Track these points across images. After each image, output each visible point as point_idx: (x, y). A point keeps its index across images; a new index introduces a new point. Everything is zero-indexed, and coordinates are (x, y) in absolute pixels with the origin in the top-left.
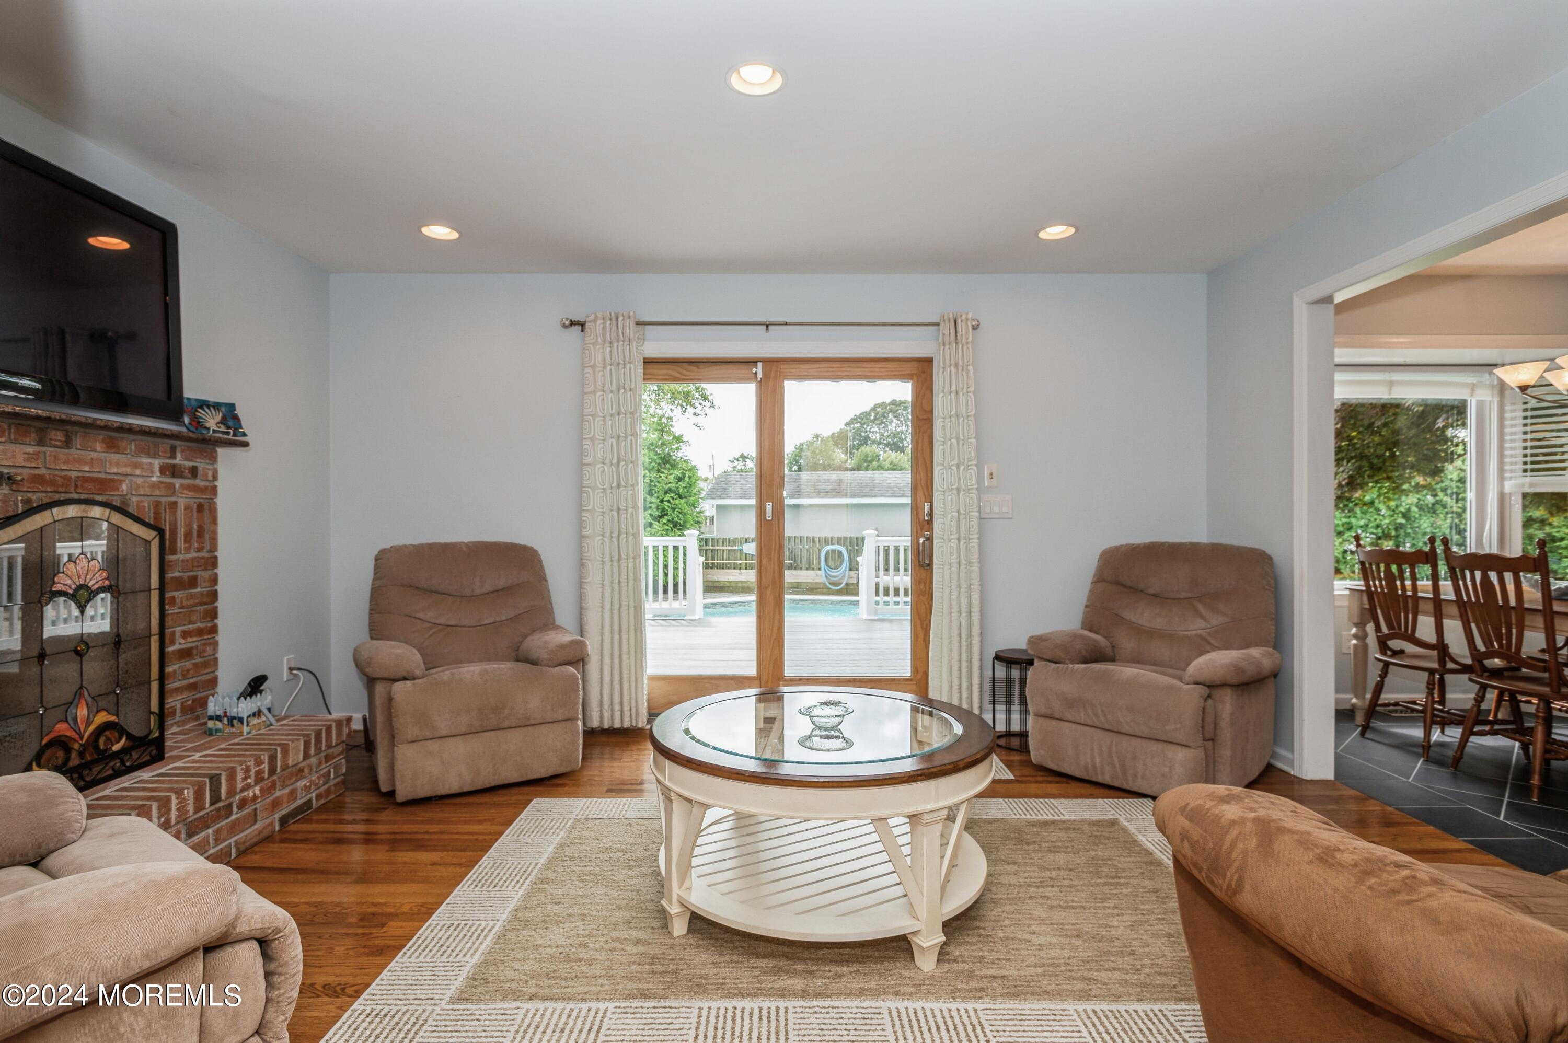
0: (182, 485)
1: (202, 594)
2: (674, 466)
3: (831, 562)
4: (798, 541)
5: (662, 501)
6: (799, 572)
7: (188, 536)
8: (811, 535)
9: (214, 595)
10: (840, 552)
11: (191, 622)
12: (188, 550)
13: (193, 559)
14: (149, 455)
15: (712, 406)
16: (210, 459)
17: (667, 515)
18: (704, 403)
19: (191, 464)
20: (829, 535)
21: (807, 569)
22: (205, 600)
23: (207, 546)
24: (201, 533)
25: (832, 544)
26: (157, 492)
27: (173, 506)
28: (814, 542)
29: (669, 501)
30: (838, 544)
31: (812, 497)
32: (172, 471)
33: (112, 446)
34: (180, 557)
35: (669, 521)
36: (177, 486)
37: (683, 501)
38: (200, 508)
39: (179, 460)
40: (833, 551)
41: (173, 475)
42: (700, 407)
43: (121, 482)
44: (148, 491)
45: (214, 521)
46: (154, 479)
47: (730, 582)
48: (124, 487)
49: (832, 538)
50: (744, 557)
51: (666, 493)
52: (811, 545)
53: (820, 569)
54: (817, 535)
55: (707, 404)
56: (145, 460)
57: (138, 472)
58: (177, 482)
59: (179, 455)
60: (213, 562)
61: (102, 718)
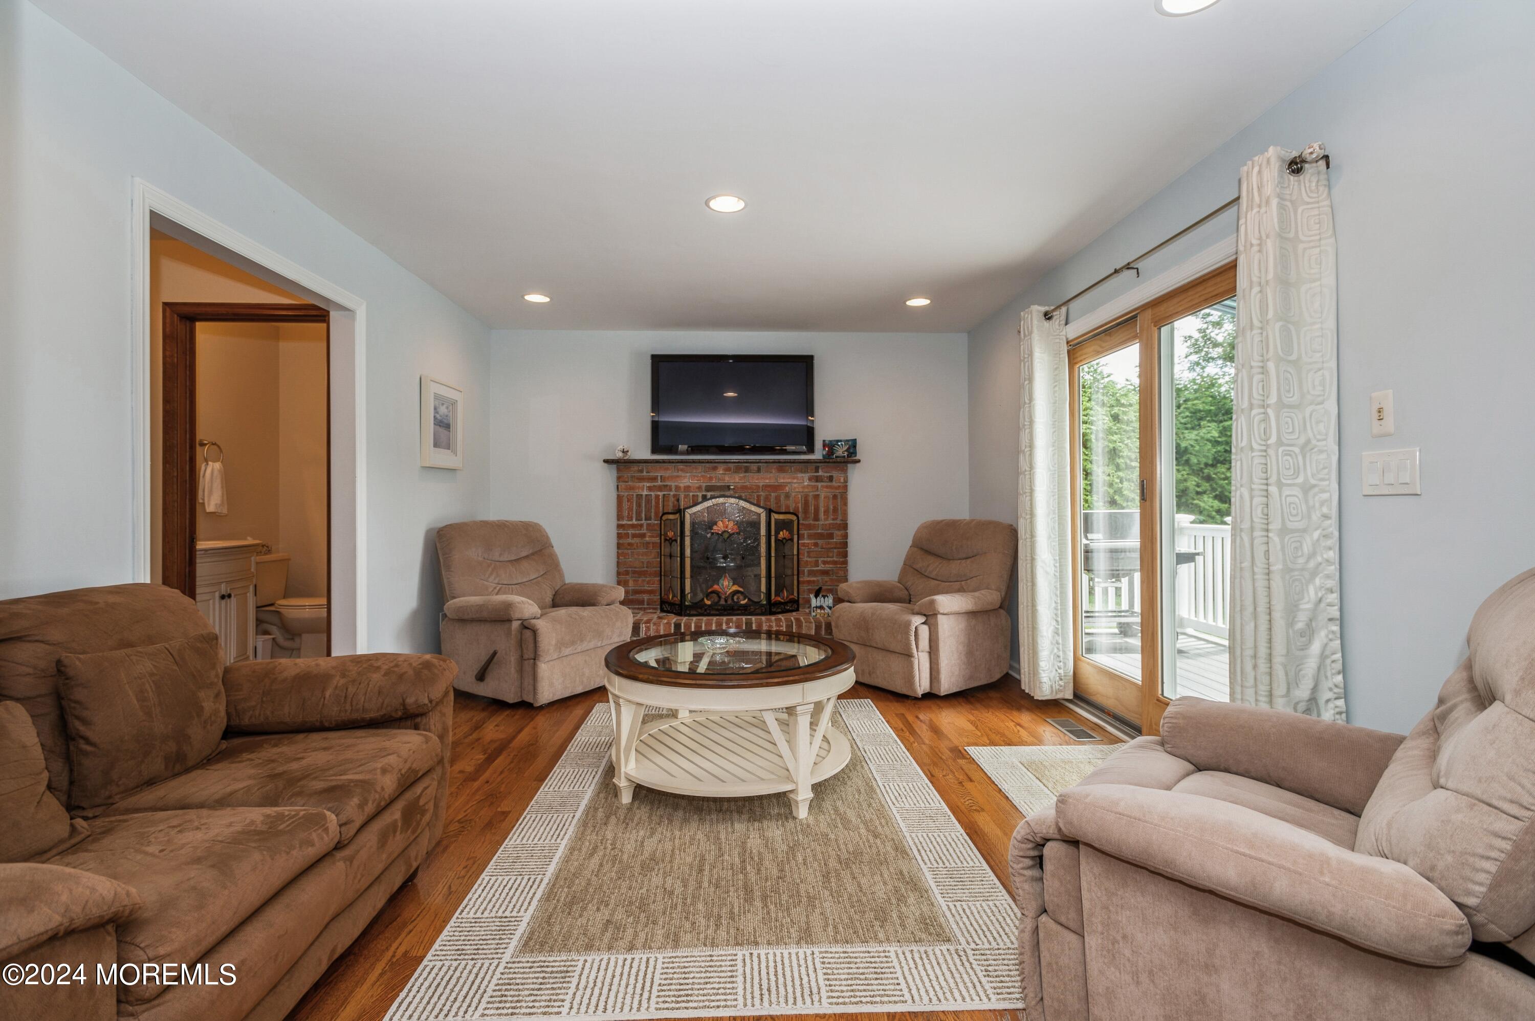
0: (822, 486)
1: (836, 543)
7: (826, 512)
9: (845, 545)
11: (828, 557)
12: (826, 519)
13: (830, 524)
14: (801, 472)
16: (842, 471)
19: (829, 474)
22: (838, 546)
23: (840, 517)
24: (835, 510)
26: (806, 490)
27: (817, 497)
32: (818, 479)
33: (781, 470)
34: (821, 523)
36: (819, 487)
38: (835, 497)
39: (820, 473)
41: (817, 481)
43: (785, 486)
44: (801, 490)
45: (845, 504)
46: (806, 484)
48: (787, 488)
56: (800, 475)
57: (795, 481)
58: (820, 484)
59: (820, 470)
60: (844, 526)
61: (735, 588)
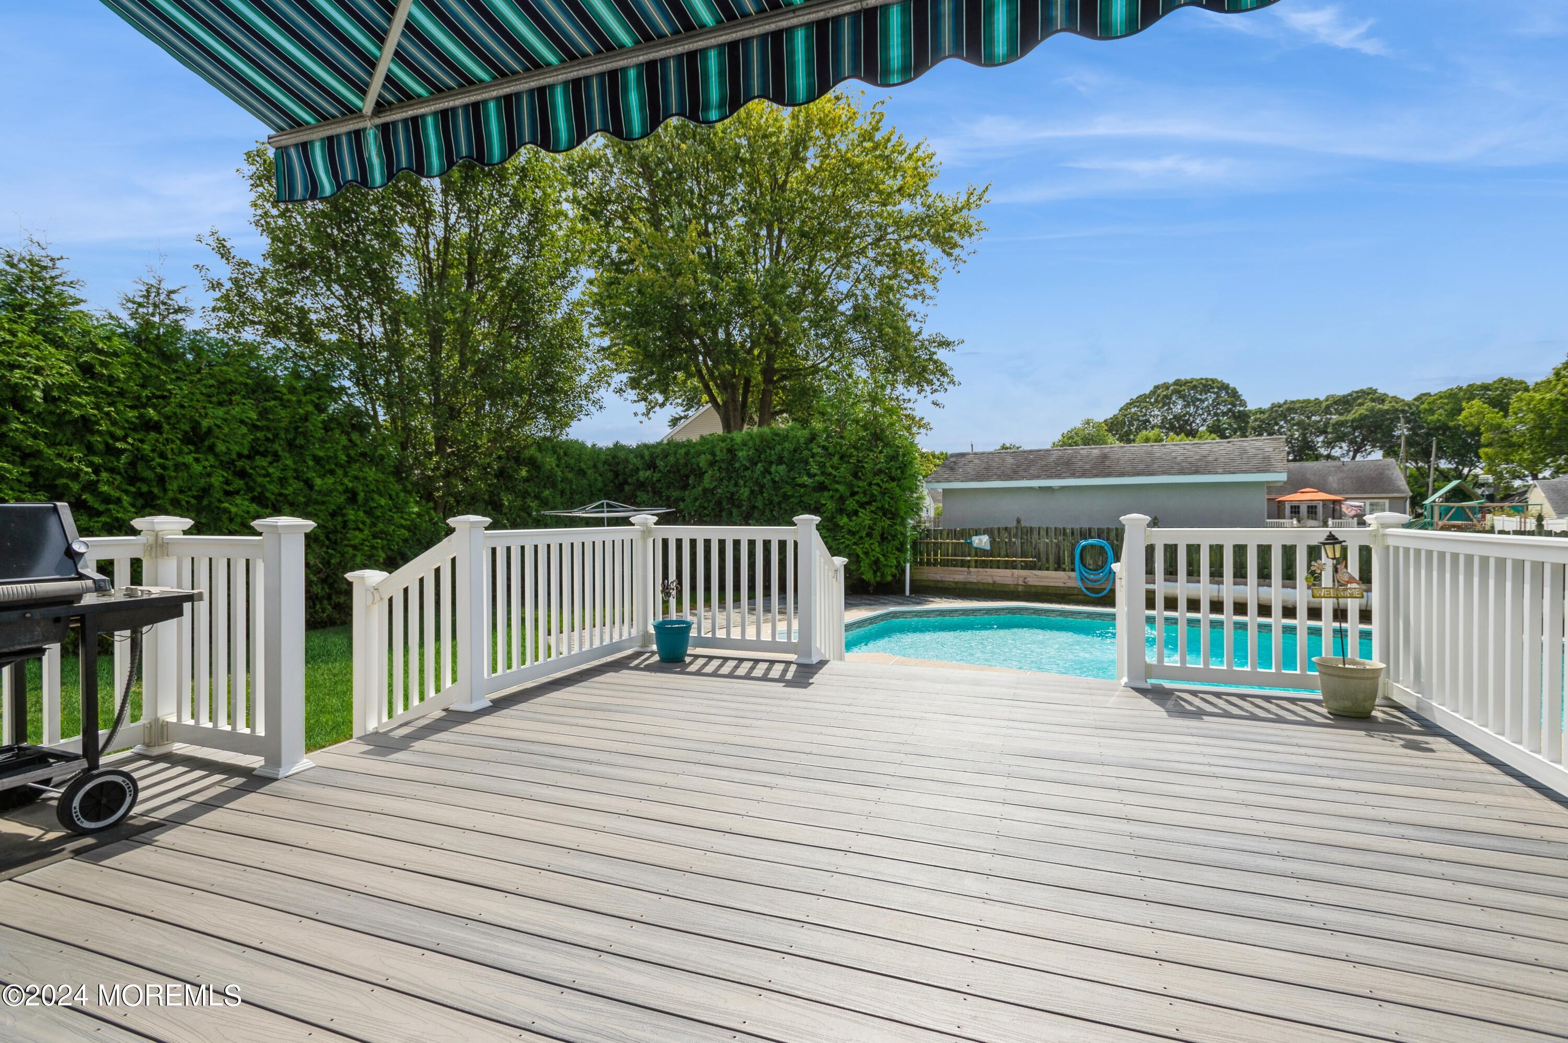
2: (886, 445)
3: (1089, 561)
4: (1043, 533)
5: (870, 484)
6: (1045, 573)
8: (1061, 526)
10: (1102, 548)
15: (952, 382)
17: (875, 501)
18: (942, 379)
20: (1086, 526)
21: (1056, 570)
25: (1091, 537)
28: (1065, 534)
29: (878, 485)
30: (1099, 537)
31: (1064, 478)
35: (878, 508)
37: (894, 484)
40: (1092, 546)
42: (938, 383)
47: (956, 583)
49: (1090, 529)
50: (973, 552)
51: (875, 474)
52: (1061, 538)
53: (1073, 570)
54: (1069, 526)
55: (946, 380)
